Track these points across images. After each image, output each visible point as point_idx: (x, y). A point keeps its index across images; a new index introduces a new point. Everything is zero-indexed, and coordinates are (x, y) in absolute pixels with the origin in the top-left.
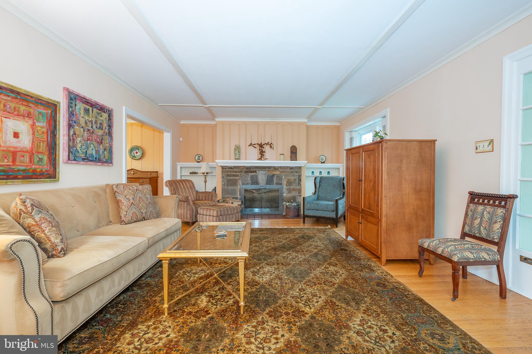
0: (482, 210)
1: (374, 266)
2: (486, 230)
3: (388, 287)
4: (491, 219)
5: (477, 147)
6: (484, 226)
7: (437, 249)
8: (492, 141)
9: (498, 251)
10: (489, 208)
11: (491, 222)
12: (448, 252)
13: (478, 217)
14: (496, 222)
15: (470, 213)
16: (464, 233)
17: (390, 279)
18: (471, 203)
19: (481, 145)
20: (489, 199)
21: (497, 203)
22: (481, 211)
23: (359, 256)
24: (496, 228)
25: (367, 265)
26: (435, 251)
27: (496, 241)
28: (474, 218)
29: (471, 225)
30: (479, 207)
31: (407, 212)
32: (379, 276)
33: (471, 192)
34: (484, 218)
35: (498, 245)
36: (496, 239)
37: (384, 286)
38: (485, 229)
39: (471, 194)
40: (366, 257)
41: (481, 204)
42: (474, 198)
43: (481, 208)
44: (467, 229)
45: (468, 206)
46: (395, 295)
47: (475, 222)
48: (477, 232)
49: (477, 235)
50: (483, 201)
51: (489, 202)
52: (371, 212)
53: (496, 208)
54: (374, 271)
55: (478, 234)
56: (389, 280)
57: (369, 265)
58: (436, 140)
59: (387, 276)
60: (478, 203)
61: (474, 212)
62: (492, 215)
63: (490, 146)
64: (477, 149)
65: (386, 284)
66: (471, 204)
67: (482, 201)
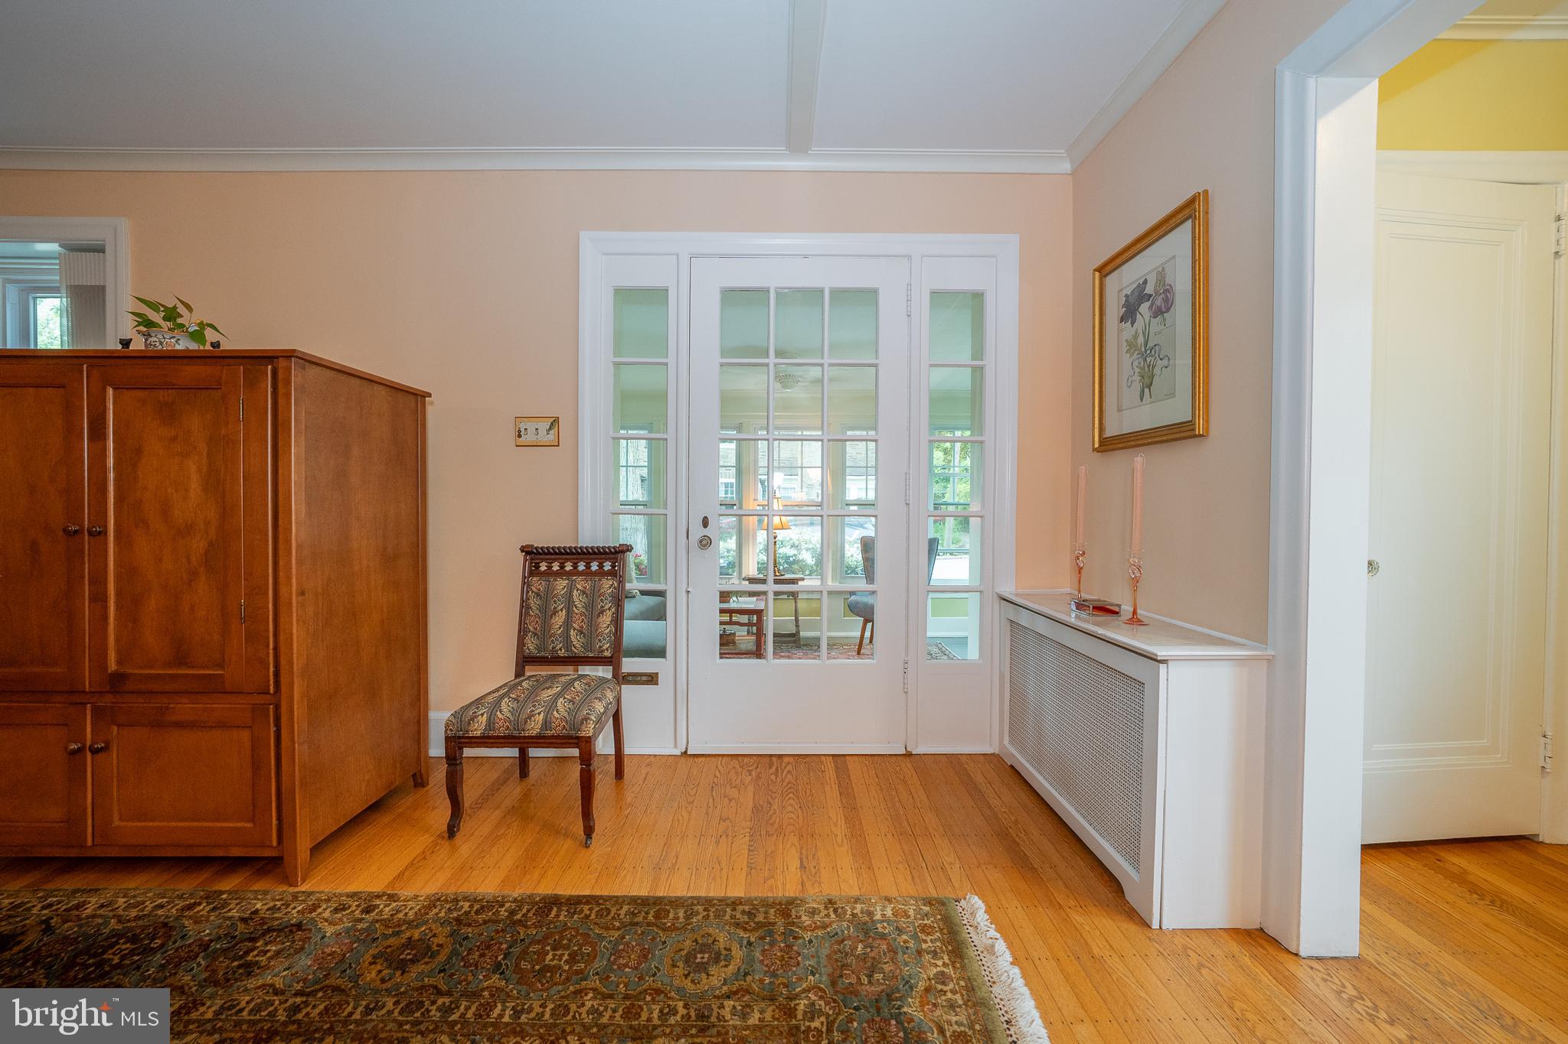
0: (565, 590)
1: (273, 909)
2: (584, 636)
3: (436, 940)
4: (590, 606)
5: (519, 431)
6: (577, 627)
7: (526, 722)
8: (555, 422)
9: (614, 677)
10: (581, 583)
11: (593, 612)
12: (563, 719)
13: (559, 608)
14: (602, 612)
15: (534, 603)
16: (524, 657)
17: (398, 911)
18: (531, 574)
19: (531, 426)
20: (560, 561)
21: (594, 567)
22: (563, 592)
23: (137, 918)
24: (605, 625)
25: (241, 927)
26: (516, 733)
27: (607, 654)
28: (547, 614)
29: (544, 633)
30: (557, 582)
31: (365, 637)
32: (348, 931)
33: (527, 546)
34: (574, 609)
35: (612, 662)
36: (607, 649)
37: (423, 950)
38: (582, 633)
39: (528, 553)
40: (181, 897)
41: (557, 574)
42: (538, 561)
43: (561, 584)
44: (531, 645)
45: (526, 583)
46: (489, 947)
47: (553, 621)
48: (561, 645)
49: (562, 653)
50: (562, 567)
51: (575, 566)
52: (194, 676)
53: (597, 578)
54: (299, 926)
55: (563, 651)
56: (400, 915)
57: (243, 920)
58: (430, 395)
59: (376, 906)
60: (549, 572)
61: (546, 597)
62: (592, 597)
63: (552, 432)
64: (520, 436)
65: (416, 936)
66: (535, 579)
67: (559, 566)
